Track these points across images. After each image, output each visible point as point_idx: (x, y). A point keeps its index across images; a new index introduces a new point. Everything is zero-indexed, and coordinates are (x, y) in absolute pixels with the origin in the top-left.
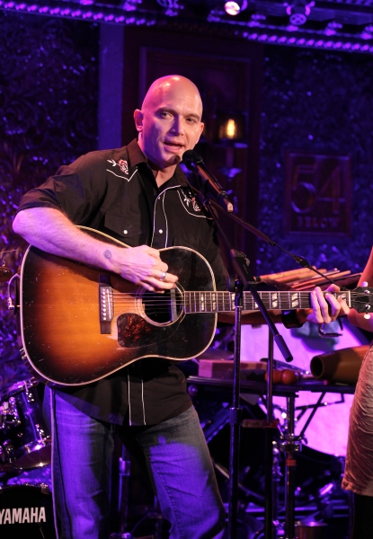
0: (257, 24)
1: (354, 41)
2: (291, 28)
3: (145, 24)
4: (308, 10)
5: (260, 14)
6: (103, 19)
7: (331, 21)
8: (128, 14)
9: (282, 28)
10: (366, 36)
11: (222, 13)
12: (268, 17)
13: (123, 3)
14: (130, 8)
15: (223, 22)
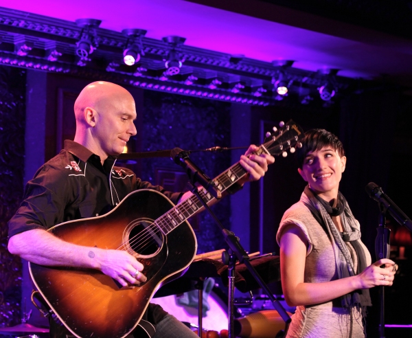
0: (140, 75)
1: (204, 90)
2: (163, 79)
3: (62, 71)
4: (181, 64)
5: (143, 67)
6: (33, 67)
7: (190, 75)
8: (51, 64)
9: (156, 78)
10: (212, 87)
11: (117, 65)
12: (149, 70)
13: (48, 56)
14: (52, 59)
15: (117, 72)
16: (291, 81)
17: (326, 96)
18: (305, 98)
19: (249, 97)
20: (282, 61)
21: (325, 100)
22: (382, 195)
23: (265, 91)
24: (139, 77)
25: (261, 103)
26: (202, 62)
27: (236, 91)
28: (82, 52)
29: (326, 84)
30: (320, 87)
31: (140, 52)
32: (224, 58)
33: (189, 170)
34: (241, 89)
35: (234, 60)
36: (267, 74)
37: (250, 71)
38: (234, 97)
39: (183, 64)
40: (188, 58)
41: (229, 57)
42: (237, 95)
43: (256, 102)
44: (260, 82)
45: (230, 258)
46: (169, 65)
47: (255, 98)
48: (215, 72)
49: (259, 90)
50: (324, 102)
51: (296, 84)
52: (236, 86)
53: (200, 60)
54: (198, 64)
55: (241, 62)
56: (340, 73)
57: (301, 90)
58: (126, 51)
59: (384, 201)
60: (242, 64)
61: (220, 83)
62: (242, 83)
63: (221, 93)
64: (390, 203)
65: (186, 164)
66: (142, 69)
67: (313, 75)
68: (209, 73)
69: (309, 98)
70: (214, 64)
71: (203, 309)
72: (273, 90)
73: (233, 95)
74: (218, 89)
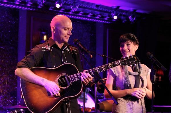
0: (62, 11)
1: (86, 17)
2: (71, 13)
3: (32, 10)
4: (77, 7)
5: (63, 9)
6: (21, 8)
7: (81, 11)
8: (28, 7)
9: (68, 13)
10: (89, 16)
11: (53, 8)
12: (65, 10)
13: (27, 4)
14: (29, 5)
15: (53, 10)
16: (119, 14)
17: (132, 20)
18: (124, 20)
19: (103, 20)
20: (115, 6)
21: (132, 21)
22: (153, 57)
23: (109, 18)
24: (62, 12)
25: (108, 22)
26: (85, 6)
27: (98, 18)
28: (40, 3)
29: (132, 15)
30: (129, 16)
31: (62, 3)
32: (93, 5)
33: (80, 47)
34: (100, 17)
35: (97, 6)
36: (109, 11)
37: (103, 10)
38: (97, 20)
39: (78, 7)
40: (80, 5)
41: (95, 5)
42: (98, 19)
43: (105, 22)
44: (107, 14)
45: (96, 80)
46: (73, 8)
47: (105, 20)
48: (90, 10)
49: (107, 17)
50: (131, 22)
51: (121, 15)
52: (98, 16)
53: (84, 6)
54: (84, 8)
55: (100, 7)
56: (137, 11)
57: (122, 17)
58: (56, 2)
59: (154, 59)
60: (100, 8)
61: (92, 15)
62: (100, 15)
63: (92, 18)
64: (155, 60)
65: (79, 45)
66: (62, 9)
67: (127, 12)
68: (88, 11)
69: (125, 20)
70: (90, 7)
71: (85, 100)
72: (112, 17)
73: (97, 19)
74: (91, 17)
